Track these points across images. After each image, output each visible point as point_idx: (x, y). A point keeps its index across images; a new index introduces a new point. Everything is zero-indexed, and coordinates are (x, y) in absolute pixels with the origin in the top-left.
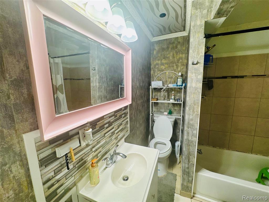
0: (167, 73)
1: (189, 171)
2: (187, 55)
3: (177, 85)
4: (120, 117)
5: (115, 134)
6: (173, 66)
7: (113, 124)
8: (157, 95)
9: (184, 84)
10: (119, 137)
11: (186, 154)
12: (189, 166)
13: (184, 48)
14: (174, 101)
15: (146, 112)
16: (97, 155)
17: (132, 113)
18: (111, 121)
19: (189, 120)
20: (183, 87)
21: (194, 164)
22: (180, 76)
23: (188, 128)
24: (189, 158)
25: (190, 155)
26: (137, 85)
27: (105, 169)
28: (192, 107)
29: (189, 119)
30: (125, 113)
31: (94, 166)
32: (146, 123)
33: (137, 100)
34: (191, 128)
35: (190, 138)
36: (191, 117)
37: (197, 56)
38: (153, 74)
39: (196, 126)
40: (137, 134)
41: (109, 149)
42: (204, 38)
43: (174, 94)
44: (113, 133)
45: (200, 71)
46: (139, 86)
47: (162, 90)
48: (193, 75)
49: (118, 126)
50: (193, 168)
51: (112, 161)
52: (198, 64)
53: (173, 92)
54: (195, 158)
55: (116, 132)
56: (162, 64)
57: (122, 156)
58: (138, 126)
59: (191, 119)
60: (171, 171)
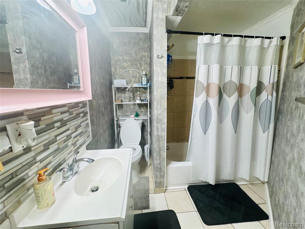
0: (131, 71)
1: (161, 167)
2: (149, 54)
3: (142, 84)
4: (78, 115)
5: (72, 138)
6: (136, 65)
7: (67, 123)
8: (121, 97)
9: (148, 84)
10: (77, 143)
11: (157, 150)
12: (160, 162)
13: (146, 46)
14: (140, 101)
15: (110, 117)
16: (45, 167)
17: (93, 114)
18: (64, 119)
19: (158, 116)
20: (148, 86)
21: (165, 159)
22: (144, 75)
23: (157, 123)
24: (160, 153)
25: (161, 151)
26: (96, 80)
27: (61, 185)
28: (160, 101)
29: (158, 114)
30: (83, 112)
31: (44, 179)
32: (111, 130)
33: (98, 98)
34: (160, 123)
35: (160, 134)
36: (159, 112)
37: (161, 50)
38: (114, 73)
39: (164, 120)
40: (101, 141)
41: (65, 158)
42: (166, 32)
43: (139, 94)
44: (69, 137)
45: (164, 65)
46: (98, 82)
47: (126, 90)
48: (159, 69)
49: (75, 127)
50: (164, 163)
51: (73, 172)
52: (163, 58)
53: (138, 93)
54: (165, 152)
55: (73, 135)
56: (125, 61)
57: (87, 161)
58: (101, 132)
59: (160, 114)
60: (143, 176)
